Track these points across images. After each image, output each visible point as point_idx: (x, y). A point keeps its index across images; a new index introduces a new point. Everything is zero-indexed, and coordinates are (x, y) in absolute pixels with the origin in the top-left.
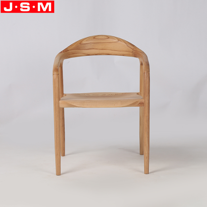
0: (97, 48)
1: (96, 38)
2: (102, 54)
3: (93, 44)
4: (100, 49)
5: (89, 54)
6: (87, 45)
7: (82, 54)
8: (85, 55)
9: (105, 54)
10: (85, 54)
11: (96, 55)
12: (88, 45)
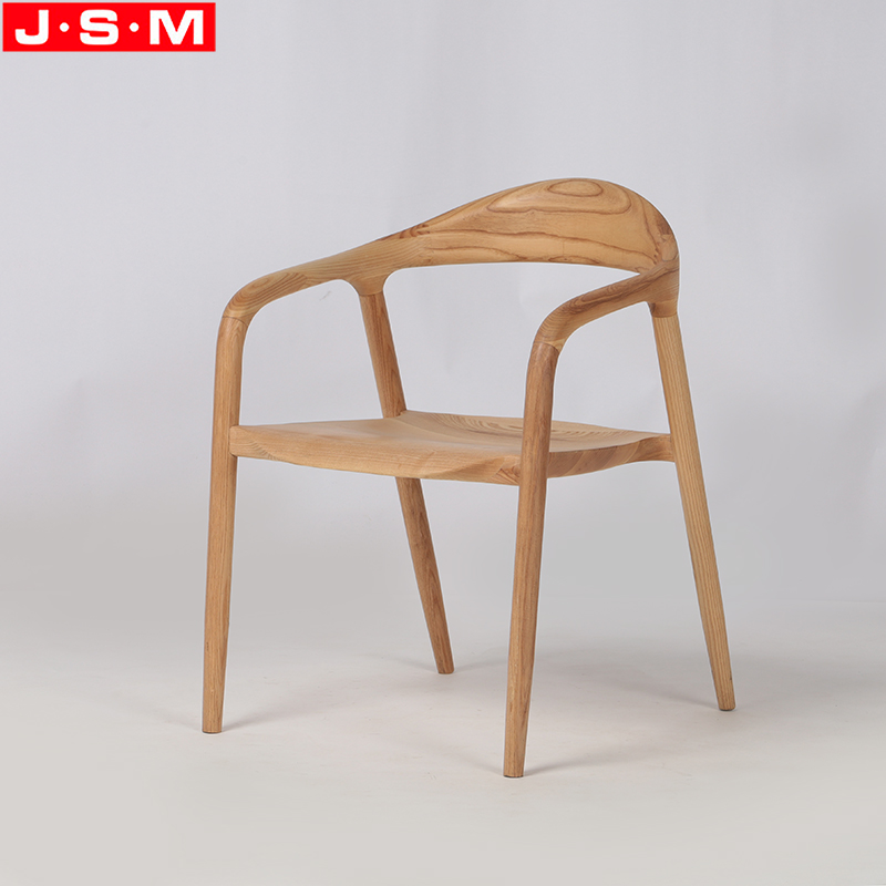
0: (555, 233)
1: (557, 190)
2: (574, 260)
3: (540, 215)
4: (567, 238)
5: (526, 255)
6: (516, 215)
7: (492, 254)
8: (505, 257)
9: (583, 260)
10: (506, 253)
11: (551, 260)
12: (521, 215)
